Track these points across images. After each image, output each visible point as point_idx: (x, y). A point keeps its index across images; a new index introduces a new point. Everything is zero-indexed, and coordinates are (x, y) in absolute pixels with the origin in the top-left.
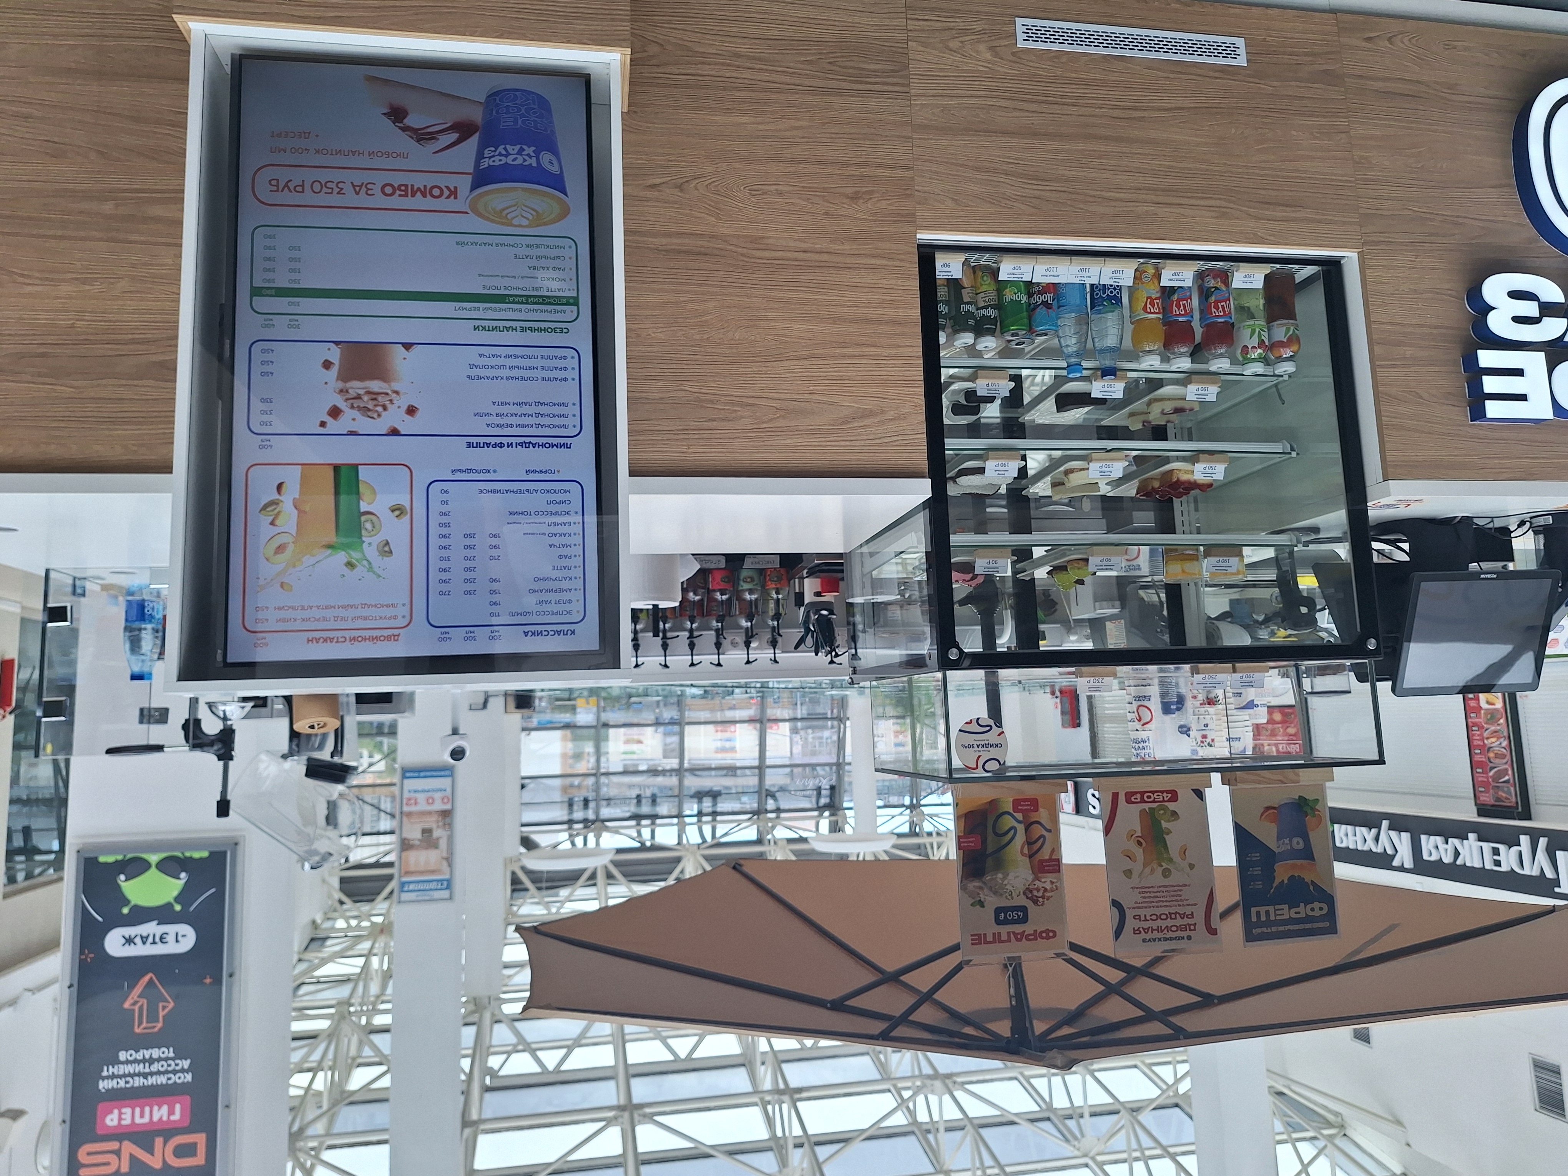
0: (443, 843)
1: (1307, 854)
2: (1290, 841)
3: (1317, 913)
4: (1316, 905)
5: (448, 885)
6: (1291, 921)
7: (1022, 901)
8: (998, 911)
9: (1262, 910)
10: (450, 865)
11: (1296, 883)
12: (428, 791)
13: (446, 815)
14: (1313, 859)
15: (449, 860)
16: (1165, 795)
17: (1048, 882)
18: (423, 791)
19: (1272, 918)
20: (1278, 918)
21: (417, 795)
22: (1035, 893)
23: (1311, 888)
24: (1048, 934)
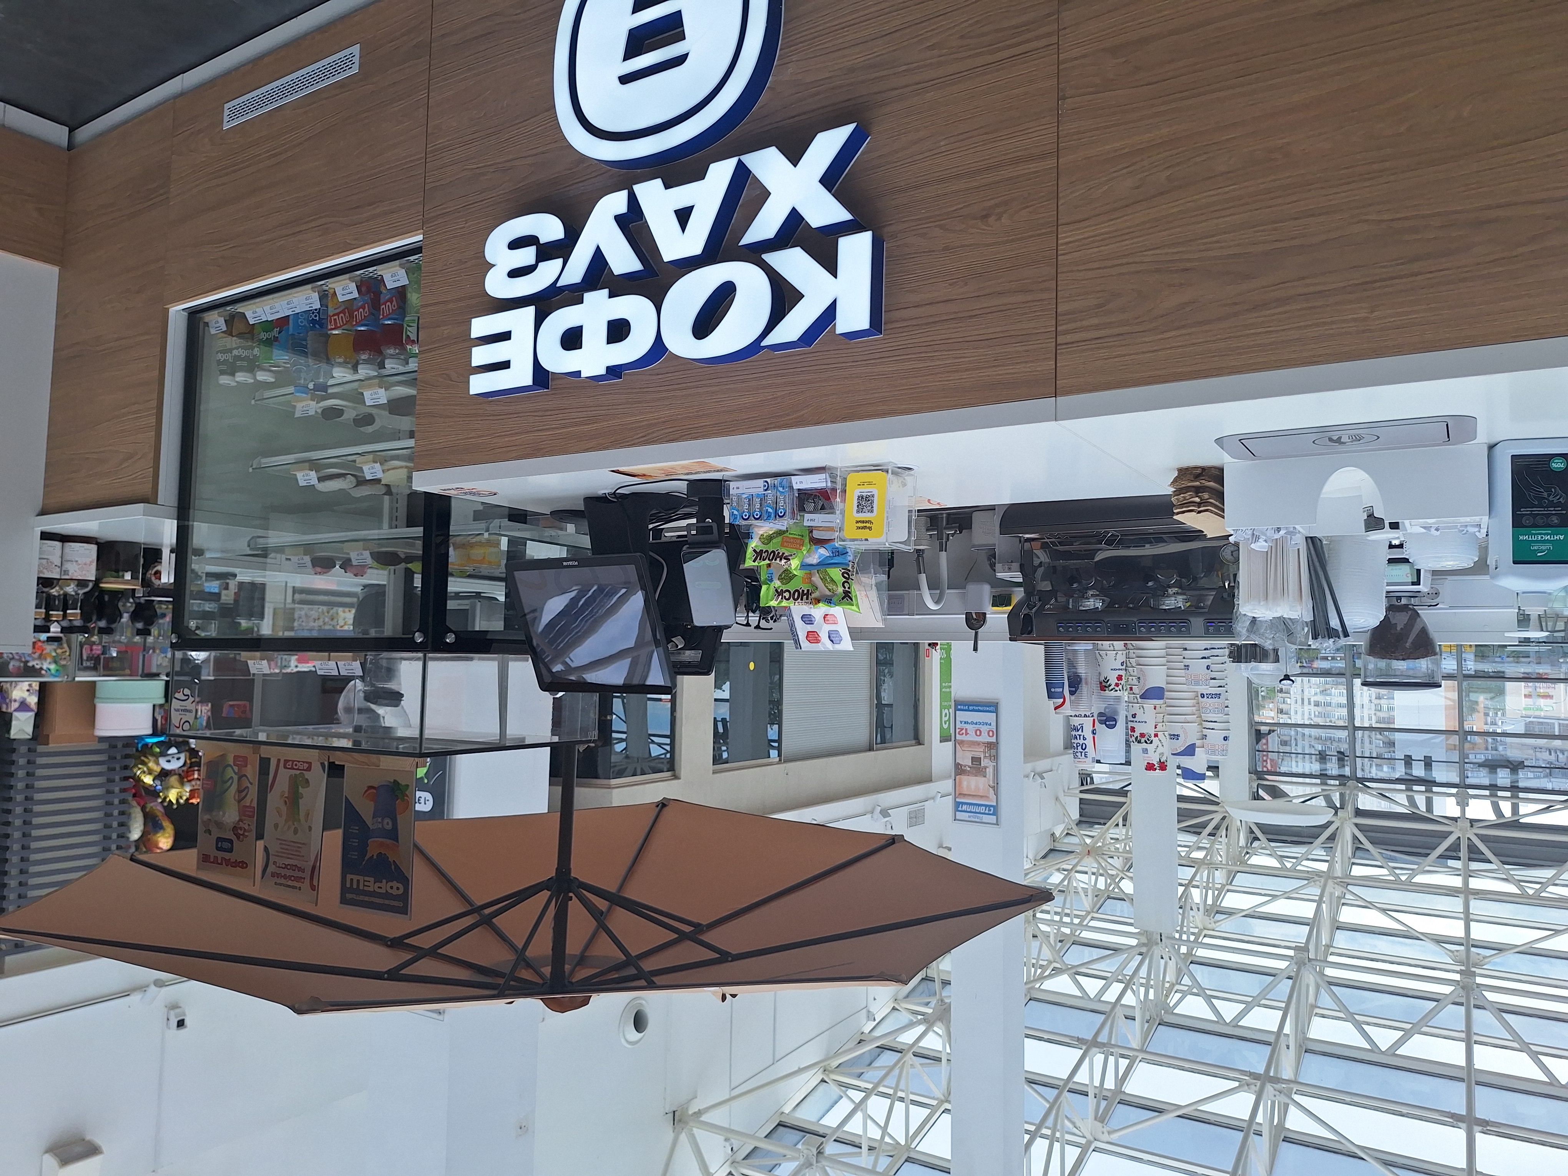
0: (990, 771)
1: (393, 834)
2: (383, 820)
3: (394, 892)
4: (395, 884)
5: (995, 810)
6: (373, 894)
7: (230, 835)
8: (219, 839)
9: (355, 878)
10: (996, 794)
11: (382, 859)
12: (976, 724)
13: (993, 747)
14: (397, 841)
15: (996, 788)
16: (305, 764)
17: (247, 825)
18: (972, 723)
19: (361, 887)
20: (366, 888)
21: (967, 726)
22: (239, 831)
23: (393, 867)
24: (243, 865)
